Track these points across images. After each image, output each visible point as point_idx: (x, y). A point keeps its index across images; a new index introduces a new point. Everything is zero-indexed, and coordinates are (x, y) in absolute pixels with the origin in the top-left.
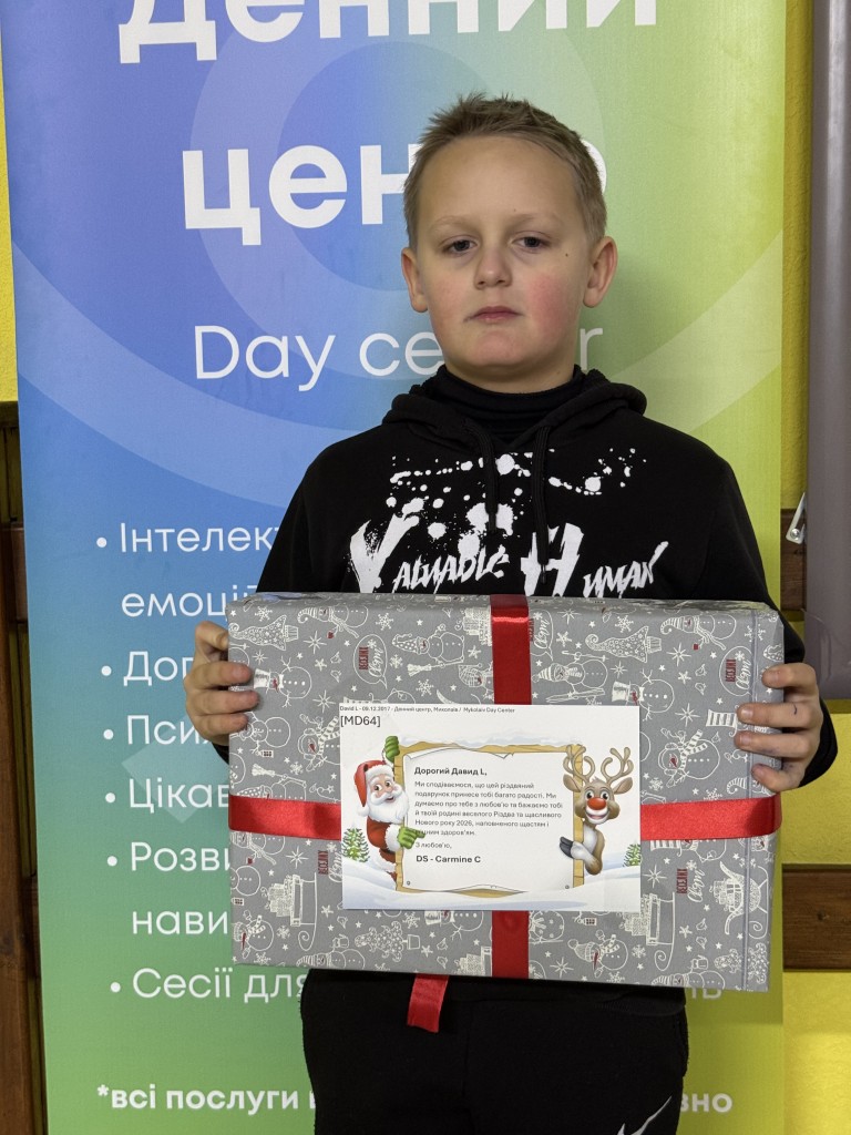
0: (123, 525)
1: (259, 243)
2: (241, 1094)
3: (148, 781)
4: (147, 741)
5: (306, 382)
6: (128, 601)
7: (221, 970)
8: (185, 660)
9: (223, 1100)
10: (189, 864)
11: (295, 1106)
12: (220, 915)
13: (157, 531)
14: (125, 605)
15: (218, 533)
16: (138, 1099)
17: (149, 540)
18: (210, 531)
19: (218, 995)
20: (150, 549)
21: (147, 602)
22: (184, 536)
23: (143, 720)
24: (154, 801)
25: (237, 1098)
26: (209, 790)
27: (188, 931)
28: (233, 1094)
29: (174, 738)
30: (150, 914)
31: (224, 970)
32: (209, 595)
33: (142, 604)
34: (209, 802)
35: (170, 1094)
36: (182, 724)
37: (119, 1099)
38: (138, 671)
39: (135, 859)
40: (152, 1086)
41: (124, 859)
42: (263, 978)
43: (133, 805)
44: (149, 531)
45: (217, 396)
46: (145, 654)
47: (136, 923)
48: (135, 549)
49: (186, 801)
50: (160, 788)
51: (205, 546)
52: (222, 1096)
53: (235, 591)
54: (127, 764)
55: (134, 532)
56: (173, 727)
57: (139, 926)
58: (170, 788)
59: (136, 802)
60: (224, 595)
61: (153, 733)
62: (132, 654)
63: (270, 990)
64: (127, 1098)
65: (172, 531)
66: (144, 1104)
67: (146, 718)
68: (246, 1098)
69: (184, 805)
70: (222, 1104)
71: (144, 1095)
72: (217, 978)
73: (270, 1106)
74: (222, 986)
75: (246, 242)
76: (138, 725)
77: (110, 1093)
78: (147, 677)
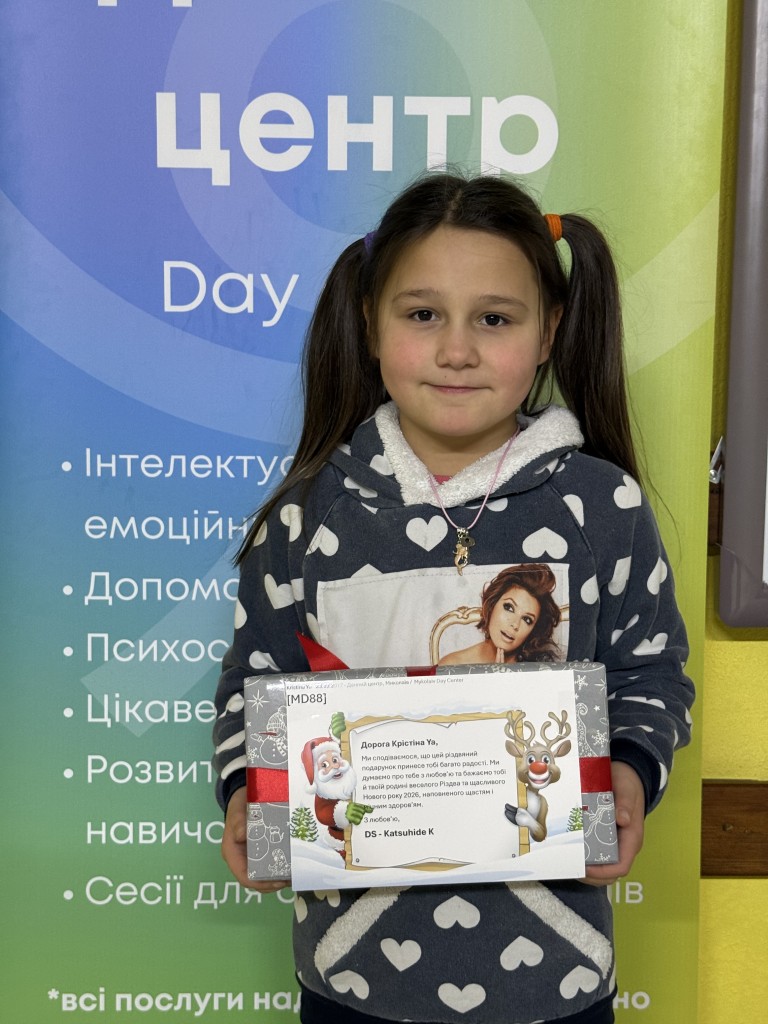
0: (88, 451)
1: (228, 183)
2: (188, 996)
3: (106, 697)
4: (106, 658)
5: (269, 318)
6: (92, 523)
7: (172, 877)
8: (145, 581)
9: (170, 1002)
10: (144, 777)
11: (240, 1007)
12: (173, 826)
13: (121, 456)
14: (87, 527)
15: (180, 460)
16: (88, 1002)
17: (113, 465)
18: (173, 458)
19: (168, 902)
20: (114, 474)
21: (109, 525)
22: (147, 462)
23: (103, 639)
24: (111, 716)
25: (184, 1000)
26: (165, 705)
27: (141, 841)
28: (181, 996)
29: (132, 656)
30: (104, 824)
31: (175, 877)
32: (171, 519)
33: (105, 526)
34: (165, 717)
35: (119, 997)
36: (141, 642)
37: (69, 1003)
38: (99, 590)
39: (90, 771)
40: (102, 990)
41: (81, 772)
42: (212, 885)
43: (90, 719)
44: (114, 457)
45: (184, 329)
46: (107, 575)
47: (90, 833)
48: (99, 474)
49: (142, 716)
50: (117, 703)
51: (168, 471)
52: (169, 998)
53: (196, 516)
54: (86, 681)
55: (99, 457)
56: (132, 645)
57: (93, 836)
58: (127, 703)
59: (93, 717)
60: (185, 520)
61: (111, 651)
62: (94, 574)
63: (219, 896)
64: (77, 1001)
65: (137, 457)
66: (93, 1006)
67: (106, 636)
68: (193, 1000)
69: (140, 720)
70: (169, 1006)
71: (93, 998)
72: (168, 885)
73: (216, 1007)
74: (172, 892)
75: (215, 182)
76: (97, 643)
77: (60, 996)
78: (108, 597)
